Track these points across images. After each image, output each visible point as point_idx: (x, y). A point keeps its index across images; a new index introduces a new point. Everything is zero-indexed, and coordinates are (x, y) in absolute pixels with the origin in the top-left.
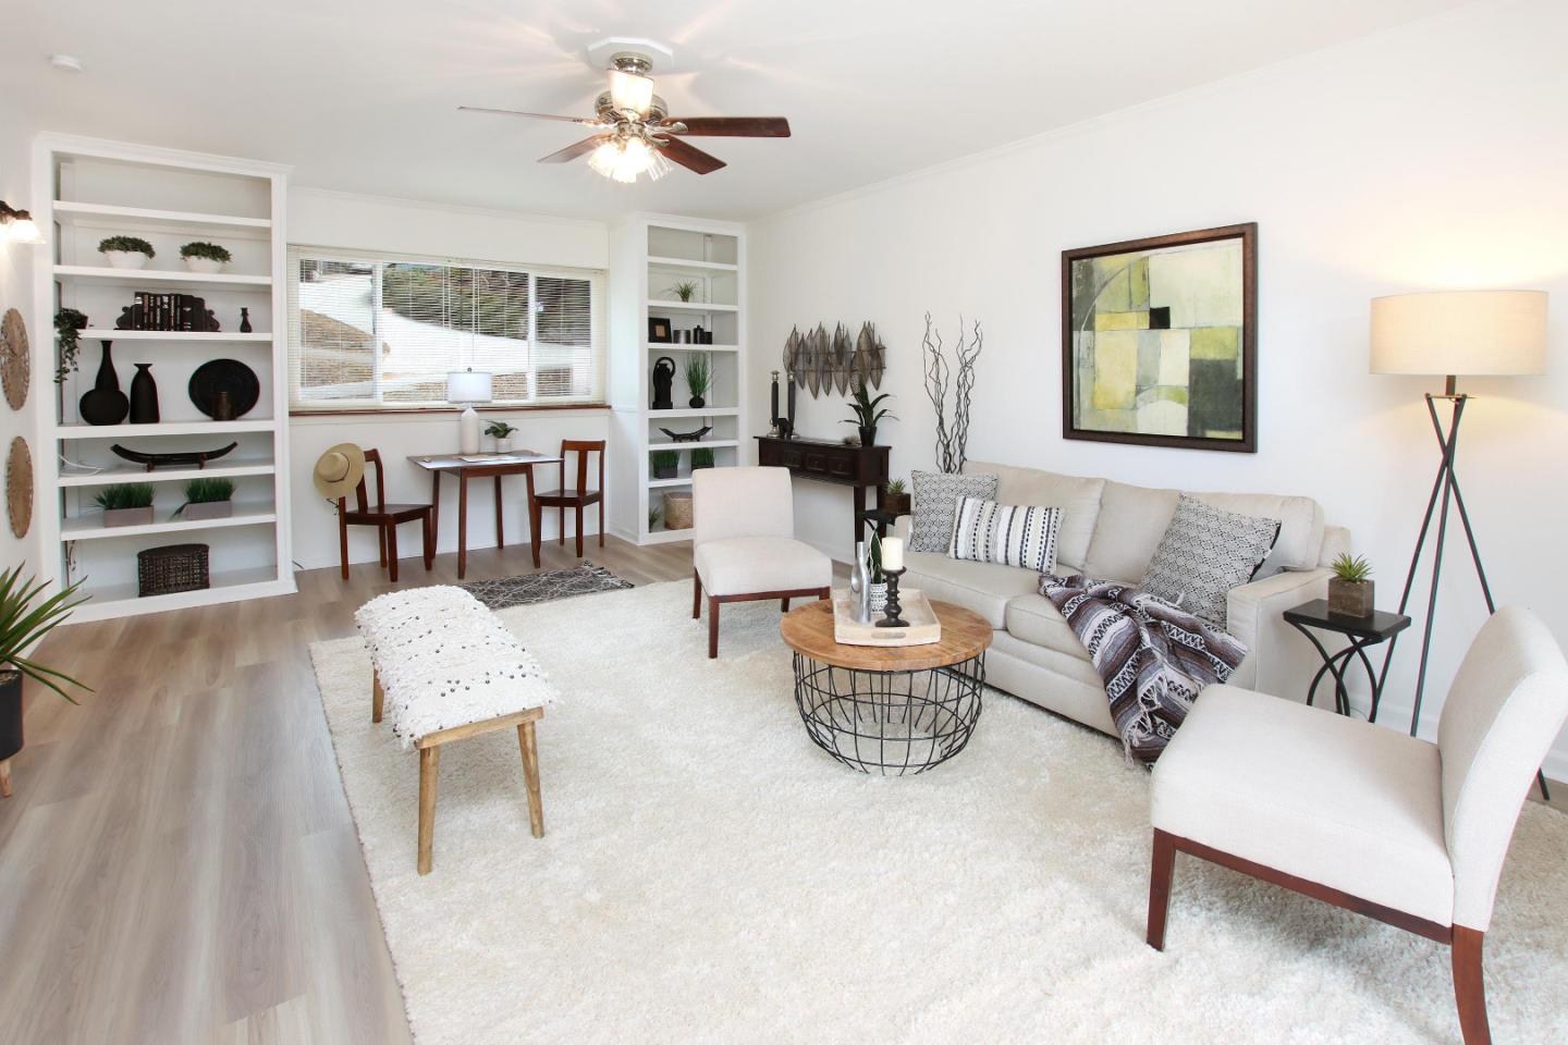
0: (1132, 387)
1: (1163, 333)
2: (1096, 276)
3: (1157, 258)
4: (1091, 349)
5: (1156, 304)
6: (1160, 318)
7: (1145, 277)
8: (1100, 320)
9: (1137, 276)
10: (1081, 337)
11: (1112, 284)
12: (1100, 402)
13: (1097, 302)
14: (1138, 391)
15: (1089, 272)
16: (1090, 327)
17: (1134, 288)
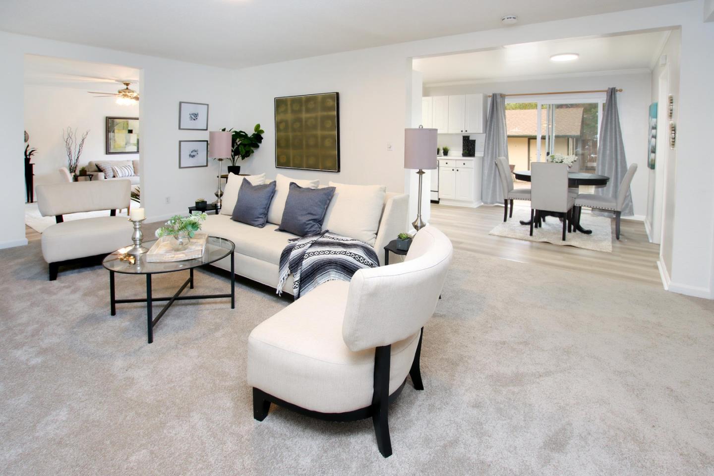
0: (125, 144)
1: (131, 134)
2: (115, 123)
3: (130, 121)
4: (114, 136)
5: (130, 129)
6: (130, 132)
7: (128, 124)
8: (116, 131)
9: (126, 123)
10: (111, 135)
11: (119, 124)
12: (116, 146)
13: (115, 127)
14: (126, 144)
15: (113, 122)
16: (114, 132)
17: (125, 125)
